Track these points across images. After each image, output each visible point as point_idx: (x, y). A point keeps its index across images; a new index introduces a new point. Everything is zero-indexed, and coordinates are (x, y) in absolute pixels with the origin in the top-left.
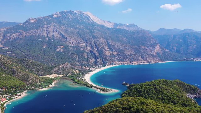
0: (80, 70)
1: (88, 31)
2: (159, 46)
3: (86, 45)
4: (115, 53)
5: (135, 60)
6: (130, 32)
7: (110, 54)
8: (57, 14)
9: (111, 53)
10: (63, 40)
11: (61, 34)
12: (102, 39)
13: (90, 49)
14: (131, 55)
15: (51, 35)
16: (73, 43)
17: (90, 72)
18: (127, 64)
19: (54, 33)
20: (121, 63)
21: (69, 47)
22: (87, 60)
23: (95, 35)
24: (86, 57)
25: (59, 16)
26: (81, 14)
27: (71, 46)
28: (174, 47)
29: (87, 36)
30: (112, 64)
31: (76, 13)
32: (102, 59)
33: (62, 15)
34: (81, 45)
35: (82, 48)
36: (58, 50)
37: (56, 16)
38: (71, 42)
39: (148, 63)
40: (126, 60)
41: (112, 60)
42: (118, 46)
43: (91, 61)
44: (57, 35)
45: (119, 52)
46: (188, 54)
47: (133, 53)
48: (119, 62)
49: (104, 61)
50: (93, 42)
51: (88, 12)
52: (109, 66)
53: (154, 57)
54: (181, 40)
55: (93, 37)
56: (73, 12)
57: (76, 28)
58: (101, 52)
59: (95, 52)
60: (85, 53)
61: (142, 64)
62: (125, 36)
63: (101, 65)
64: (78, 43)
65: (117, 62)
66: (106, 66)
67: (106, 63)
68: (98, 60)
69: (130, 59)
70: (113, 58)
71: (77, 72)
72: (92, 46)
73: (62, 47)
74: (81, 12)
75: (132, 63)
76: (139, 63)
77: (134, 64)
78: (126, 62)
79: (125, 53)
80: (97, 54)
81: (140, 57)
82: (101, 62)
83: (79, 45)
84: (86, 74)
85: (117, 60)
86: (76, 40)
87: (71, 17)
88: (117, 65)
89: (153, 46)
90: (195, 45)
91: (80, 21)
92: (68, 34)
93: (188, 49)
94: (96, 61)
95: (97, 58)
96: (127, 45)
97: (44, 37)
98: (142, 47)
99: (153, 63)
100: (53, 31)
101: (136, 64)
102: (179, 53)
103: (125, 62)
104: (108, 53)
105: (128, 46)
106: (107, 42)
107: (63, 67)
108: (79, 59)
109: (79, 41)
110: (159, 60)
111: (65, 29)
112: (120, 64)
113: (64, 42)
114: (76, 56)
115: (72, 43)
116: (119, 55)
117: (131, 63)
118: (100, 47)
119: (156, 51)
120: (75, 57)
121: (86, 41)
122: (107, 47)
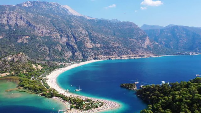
0: (44, 65)
1: (64, 21)
2: (149, 38)
3: (61, 36)
4: (98, 46)
5: (124, 54)
6: (115, 23)
7: (92, 46)
8: (27, 4)
9: (94, 45)
10: (30, 29)
11: (27, 21)
12: (81, 29)
13: (66, 41)
14: (118, 47)
15: (13, 22)
16: (44, 34)
17: (61, 67)
18: (115, 59)
19: (18, 21)
20: (107, 58)
21: (38, 38)
22: (61, 54)
23: (73, 24)
24: (60, 50)
25: (30, 5)
26: (58, 7)
27: (41, 37)
28: (162, 42)
29: (63, 25)
30: (95, 59)
31: (51, 5)
32: (82, 53)
33: (34, 5)
34: (53, 36)
35: (54, 38)
36: (20, 41)
37: (26, 5)
38: (40, 31)
39: (140, 58)
40: (113, 53)
41: (95, 54)
42: (101, 37)
43: (67, 55)
44: (21, 23)
45: (103, 44)
46: (179, 49)
47: (120, 45)
48: (104, 56)
49: (84, 55)
50: (70, 32)
51: (66, 6)
52: (91, 61)
53: (146, 50)
54: (169, 35)
55: (70, 27)
56: (48, 3)
57: (50, 17)
58: (81, 45)
59: (72, 44)
60: (58, 45)
61: (133, 58)
62: (109, 28)
63: (81, 59)
64: (50, 33)
65: (101, 56)
66: (87, 61)
67: (87, 57)
68: (76, 54)
69: (117, 52)
70: (96, 52)
71: (40, 67)
72: (68, 37)
73: (27, 37)
74: (57, 4)
75: (122, 58)
76: (130, 57)
77: (123, 58)
78: (114, 56)
79: (111, 45)
80: (75, 46)
81: (130, 50)
82: (80, 56)
83: (51, 35)
84: (54, 70)
85: (102, 53)
86: (47, 29)
87: (45, 7)
88: (102, 59)
89: (143, 38)
90: (185, 39)
91: (56, 12)
92: (37, 22)
93: (178, 43)
94: (74, 54)
95: (76, 52)
96: (112, 37)
97: (3, 26)
98: (131, 39)
99: (146, 57)
100: (17, 18)
101: (127, 58)
102: (169, 48)
103: (112, 56)
104: (89, 45)
105: (114, 38)
106: (88, 32)
107: (13, 59)
108: (50, 52)
109: (52, 31)
110: (152, 54)
111: (34, 16)
112: (105, 58)
113: (30, 31)
114: (46, 49)
115: (42, 33)
116: (103, 48)
117: (119, 57)
118: (79, 38)
119: (146, 44)
120: (44, 49)
121: (61, 31)
122: (88, 39)
